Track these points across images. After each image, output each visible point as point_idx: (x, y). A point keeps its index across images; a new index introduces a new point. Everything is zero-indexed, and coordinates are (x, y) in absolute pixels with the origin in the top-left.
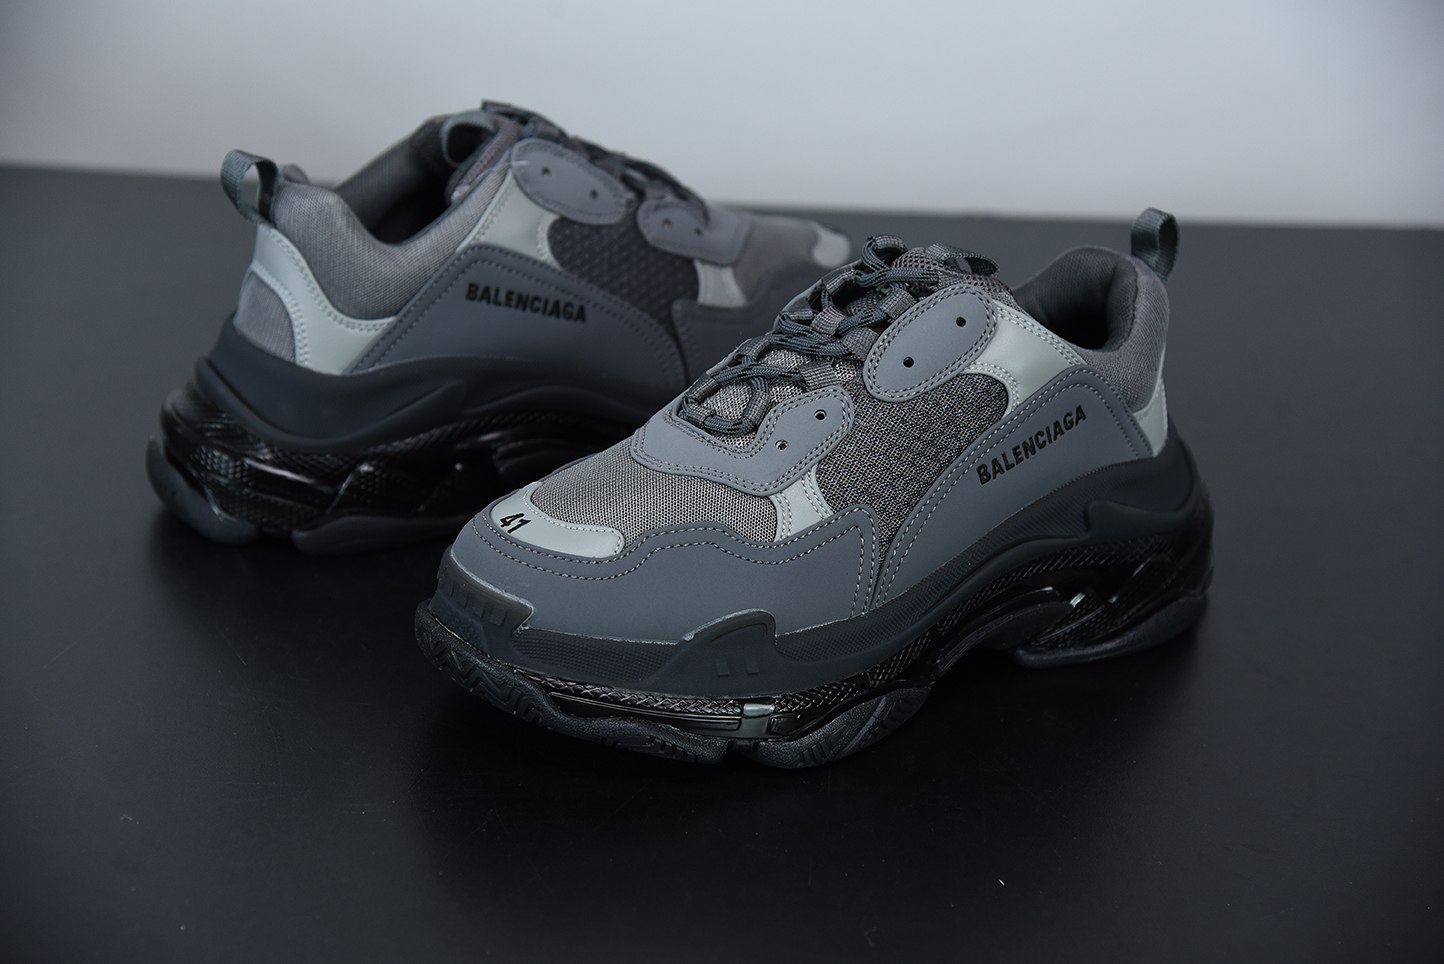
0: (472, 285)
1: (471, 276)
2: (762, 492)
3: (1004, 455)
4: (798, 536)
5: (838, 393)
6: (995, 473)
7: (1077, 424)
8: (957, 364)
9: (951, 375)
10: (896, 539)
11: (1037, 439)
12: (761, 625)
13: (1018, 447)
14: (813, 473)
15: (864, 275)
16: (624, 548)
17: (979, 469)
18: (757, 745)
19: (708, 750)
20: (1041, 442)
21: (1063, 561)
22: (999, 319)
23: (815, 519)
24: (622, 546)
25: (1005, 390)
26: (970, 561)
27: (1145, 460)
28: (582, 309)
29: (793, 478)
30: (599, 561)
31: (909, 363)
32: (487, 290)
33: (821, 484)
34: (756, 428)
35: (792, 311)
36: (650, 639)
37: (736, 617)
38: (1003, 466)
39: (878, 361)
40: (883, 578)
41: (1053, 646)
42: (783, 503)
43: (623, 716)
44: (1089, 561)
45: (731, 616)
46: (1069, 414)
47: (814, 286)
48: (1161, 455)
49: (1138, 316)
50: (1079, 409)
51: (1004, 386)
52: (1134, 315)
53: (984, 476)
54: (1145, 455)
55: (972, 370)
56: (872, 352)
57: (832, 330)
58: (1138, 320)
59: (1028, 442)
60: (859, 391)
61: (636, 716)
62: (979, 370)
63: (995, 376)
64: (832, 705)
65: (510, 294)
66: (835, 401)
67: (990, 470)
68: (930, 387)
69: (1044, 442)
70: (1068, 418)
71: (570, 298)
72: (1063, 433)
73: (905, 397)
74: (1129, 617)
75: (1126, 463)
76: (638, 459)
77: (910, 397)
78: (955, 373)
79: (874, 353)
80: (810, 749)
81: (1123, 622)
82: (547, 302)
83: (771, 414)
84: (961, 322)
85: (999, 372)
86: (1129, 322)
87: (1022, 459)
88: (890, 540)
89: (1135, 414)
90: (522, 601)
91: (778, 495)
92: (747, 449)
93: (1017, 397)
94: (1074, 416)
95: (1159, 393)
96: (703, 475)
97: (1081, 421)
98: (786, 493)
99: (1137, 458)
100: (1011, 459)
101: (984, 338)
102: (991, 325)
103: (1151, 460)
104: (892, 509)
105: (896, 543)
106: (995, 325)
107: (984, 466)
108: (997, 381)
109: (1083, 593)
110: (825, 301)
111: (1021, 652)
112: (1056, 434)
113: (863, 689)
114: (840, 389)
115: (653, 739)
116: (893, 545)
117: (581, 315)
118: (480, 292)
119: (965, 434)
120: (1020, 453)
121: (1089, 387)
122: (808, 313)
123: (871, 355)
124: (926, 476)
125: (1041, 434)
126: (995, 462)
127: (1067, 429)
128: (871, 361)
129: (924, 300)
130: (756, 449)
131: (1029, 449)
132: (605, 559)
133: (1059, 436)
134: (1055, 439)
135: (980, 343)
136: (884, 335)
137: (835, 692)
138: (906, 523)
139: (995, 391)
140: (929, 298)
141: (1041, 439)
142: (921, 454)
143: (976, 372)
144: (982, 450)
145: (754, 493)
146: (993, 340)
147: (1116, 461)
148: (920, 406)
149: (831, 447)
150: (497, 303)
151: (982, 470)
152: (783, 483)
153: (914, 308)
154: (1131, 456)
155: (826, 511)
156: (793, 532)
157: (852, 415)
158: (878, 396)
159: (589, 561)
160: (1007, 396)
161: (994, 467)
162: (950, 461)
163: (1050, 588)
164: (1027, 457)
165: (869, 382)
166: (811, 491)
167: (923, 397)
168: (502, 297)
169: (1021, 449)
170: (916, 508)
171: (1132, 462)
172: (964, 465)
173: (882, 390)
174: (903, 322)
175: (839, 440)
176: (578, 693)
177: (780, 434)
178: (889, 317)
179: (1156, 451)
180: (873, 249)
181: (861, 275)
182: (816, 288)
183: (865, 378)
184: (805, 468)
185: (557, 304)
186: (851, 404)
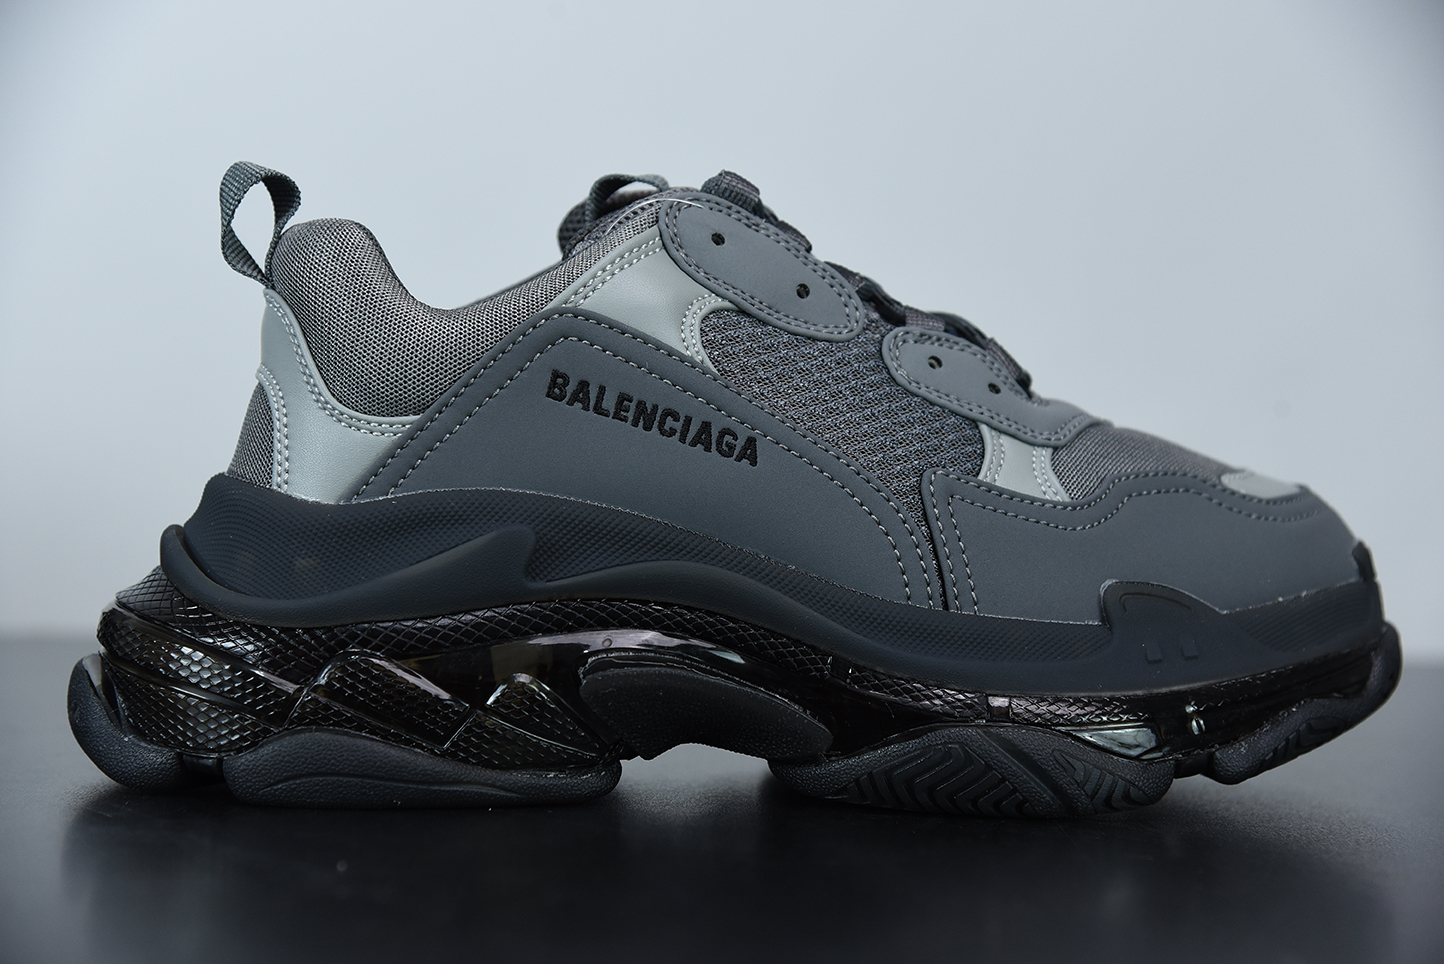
0: (556, 375)
1: (557, 357)
28: (751, 442)
32: (584, 385)
65: (623, 399)
71: (732, 422)
82: (688, 420)
117: (750, 451)
118: (570, 389)
150: (599, 410)
168: (609, 403)
185: (706, 427)
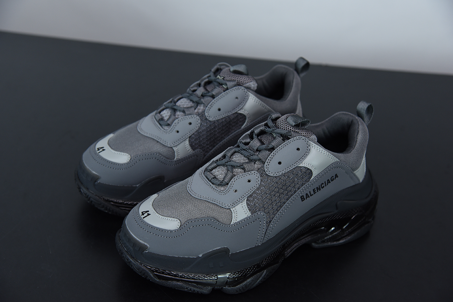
2: (228, 207)
3: (310, 192)
4: (239, 222)
5: (255, 174)
6: (307, 198)
7: (335, 179)
8: (296, 163)
9: (294, 167)
10: (272, 221)
11: (321, 185)
12: (226, 251)
13: (315, 189)
14: (245, 201)
15: (268, 129)
16: (181, 226)
17: (301, 197)
18: (222, 288)
19: (206, 290)
20: (322, 186)
21: (328, 219)
22: (311, 148)
23: (245, 216)
24: (179, 226)
25: (312, 172)
26: (297, 224)
27: (357, 184)
29: (238, 203)
30: (171, 231)
31: (280, 163)
33: (248, 205)
34: (228, 184)
35: (243, 139)
36: (187, 256)
37: (216, 250)
38: (309, 195)
39: (270, 162)
40: (267, 233)
41: (324, 242)
42: (235, 211)
43: (178, 280)
44: (337, 218)
45: (215, 249)
46: (333, 177)
47: (251, 130)
48: (363, 181)
49: (358, 141)
50: (336, 175)
51: (311, 170)
52: (357, 140)
53: (303, 199)
54: (357, 182)
55: (301, 165)
56: (268, 159)
57: (255, 148)
58: (358, 142)
59: (318, 187)
60: (262, 173)
61: (182, 280)
62: (303, 166)
63: (308, 167)
64: (247, 275)
66: (255, 177)
67: (305, 197)
68: (287, 171)
69: (324, 186)
70: (332, 178)
72: (330, 183)
73: (278, 175)
74: (348, 232)
75: (351, 187)
76: (189, 191)
77: (280, 175)
78: (295, 166)
79: (269, 160)
80: (240, 289)
81: (346, 233)
83: (233, 180)
84: (298, 149)
85: (310, 166)
86: (355, 142)
87: (316, 192)
88: (270, 222)
89: (354, 172)
90: (146, 244)
91: (233, 208)
92: (224, 192)
93: (315, 173)
94: (334, 177)
95: (364, 163)
96: (208, 200)
97: (336, 178)
98: (236, 207)
99: (355, 184)
100: (312, 193)
101: (306, 155)
102: (308, 150)
103: (359, 184)
104: (271, 212)
105: (272, 223)
106: (309, 150)
107: (303, 196)
108: (309, 169)
109: (335, 227)
110: (254, 136)
111: (313, 244)
112: (328, 183)
113: (259, 268)
114: (256, 172)
115: (187, 288)
116: (271, 223)
119: (297, 186)
120: (315, 191)
121: (340, 168)
122: (248, 140)
123: (267, 160)
124: (283, 200)
125: (323, 184)
126: (307, 194)
127: (332, 181)
128: (267, 162)
129: (287, 142)
130: (227, 192)
131: (319, 189)
132: (173, 230)
133: (329, 184)
134: (327, 185)
135: (304, 156)
136: (272, 154)
137: (249, 270)
138: (276, 216)
139: (309, 172)
140: (288, 141)
141: (323, 186)
142: (282, 193)
143: (302, 166)
144: (302, 191)
145: (225, 207)
146: (309, 155)
147: (348, 187)
148: (282, 178)
149: (252, 192)
151: (302, 197)
152: (235, 204)
153: (283, 144)
154: (353, 184)
155: (249, 214)
156: (238, 220)
157: (260, 181)
158: (269, 174)
159: (168, 231)
160: (312, 173)
161: (306, 196)
162: (292, 195)
163: (323, 228)
164: (318, 191)
165: (266, 170)
166: (244, 207)
167: (284, 175)
169: (316, 189)
170: (279, 212)
171: (353, 186)
172: (297, 196)
173: (270, 172)
174: (279, 149)
175: (255, 189)
176: (163, 273)
177: (235, 188)
178: (274, 147)
179: (361, 181)
180: (271, 119)
181: (266, 128)
182: (252, 131)
183: (265, 168)
184: (243, 199)
186: (260, 177)
